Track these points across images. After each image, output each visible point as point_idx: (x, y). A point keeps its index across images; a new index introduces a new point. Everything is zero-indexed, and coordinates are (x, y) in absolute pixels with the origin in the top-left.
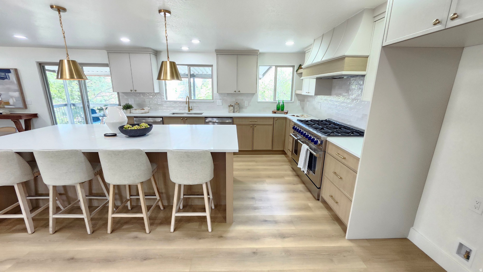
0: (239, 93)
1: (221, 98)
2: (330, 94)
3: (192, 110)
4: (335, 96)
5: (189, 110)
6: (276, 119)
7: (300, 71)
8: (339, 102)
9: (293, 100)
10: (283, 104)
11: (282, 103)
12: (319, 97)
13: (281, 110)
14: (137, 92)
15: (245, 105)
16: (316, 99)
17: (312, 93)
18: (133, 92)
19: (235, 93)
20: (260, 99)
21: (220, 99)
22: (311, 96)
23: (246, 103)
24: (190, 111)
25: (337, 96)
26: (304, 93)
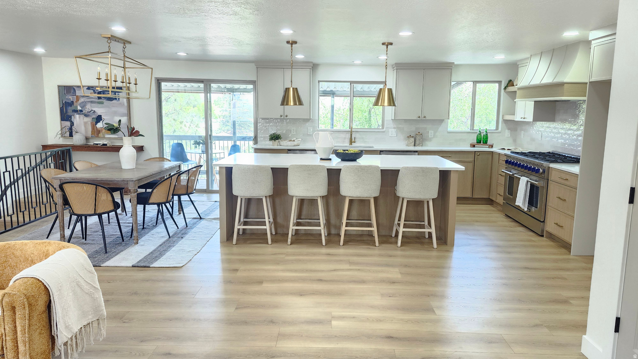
0: (424, 119)
1: (395, 126)
2: (553, 120)
3: (355, 142)
4: (560, 122)
5: (351, 142)
6: (478, 154)
7: (511, 89)
8: (564, 129)
9: (500, 129)
10: (487, 134)
11: (485, 133)
12: (539, 124)
13: (483, 142)
14: (288, 117)
15: (430, 137)
16: (535, 126)
17: (530, 118)
18: (283, 117)
19: (418, 119)
20: (451, 128)
21: (394, 128)
22: (528, 123)
23: (431, 133)
24: (353, 143)
25: (562, 122)
26: (518, 118)
